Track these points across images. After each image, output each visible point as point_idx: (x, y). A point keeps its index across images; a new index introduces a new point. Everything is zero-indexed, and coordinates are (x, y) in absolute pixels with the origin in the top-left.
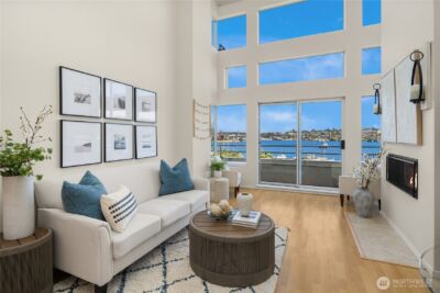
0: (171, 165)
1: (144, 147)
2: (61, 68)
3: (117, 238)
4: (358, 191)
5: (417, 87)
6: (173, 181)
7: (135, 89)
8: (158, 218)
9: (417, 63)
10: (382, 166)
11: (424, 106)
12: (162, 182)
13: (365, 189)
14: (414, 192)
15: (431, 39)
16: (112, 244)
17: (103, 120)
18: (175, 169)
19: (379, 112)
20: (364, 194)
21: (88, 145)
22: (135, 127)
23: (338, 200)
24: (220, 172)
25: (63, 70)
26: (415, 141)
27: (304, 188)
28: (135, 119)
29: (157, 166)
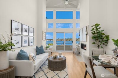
0: (39, 47)
1: (31, 43)
2: (12, 20)
3: (35, 65)
4: (76, 51)
5: (86, 32)
6: (39, 51)
7: (29, 27)
8: (41, 60)
9: (86, 28)
10: (80, 46)
11: (87, 35)
12: (37, 52)
13: (77, 50)
14: (86, 50)
15: (88, 24)
16: (34, 66)
17: (22, 35)
18: (40, 48)
19: (80, 36)
20: (77, 51)
21: (18, 42)
22: (29, 37)
23: (73, 53)
24: (48, 49)
25: (13, 21)
26: (86, 41)
27: (65, 51)
28: (29, 35)
29: (35, 47)
